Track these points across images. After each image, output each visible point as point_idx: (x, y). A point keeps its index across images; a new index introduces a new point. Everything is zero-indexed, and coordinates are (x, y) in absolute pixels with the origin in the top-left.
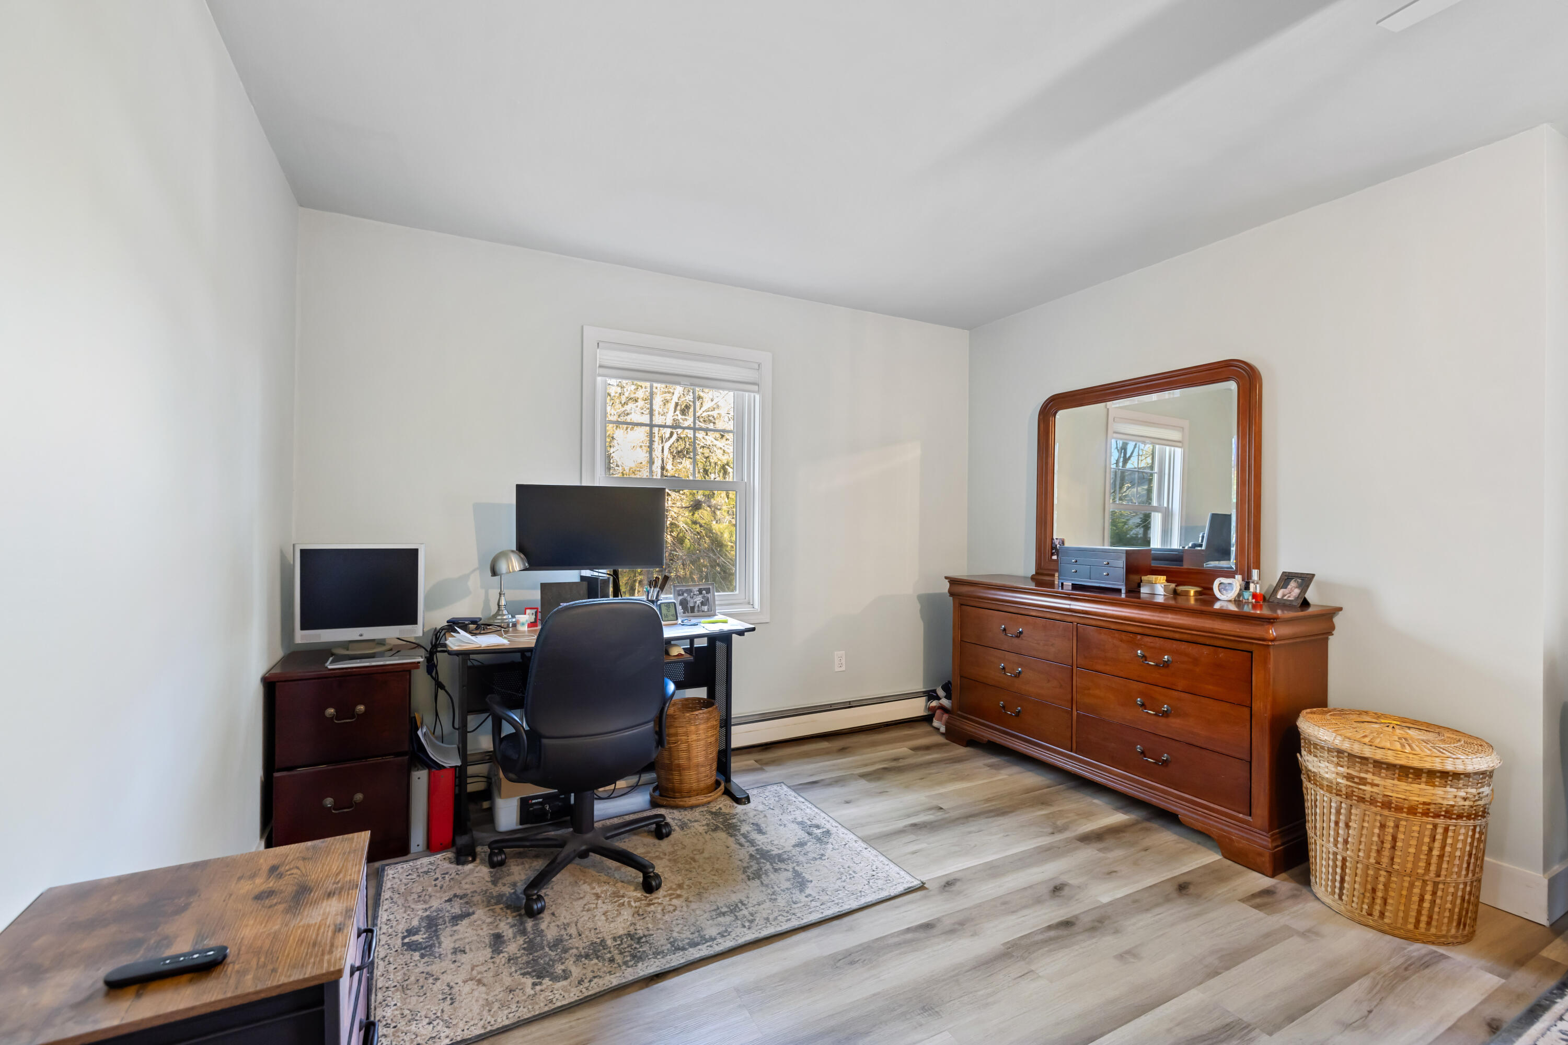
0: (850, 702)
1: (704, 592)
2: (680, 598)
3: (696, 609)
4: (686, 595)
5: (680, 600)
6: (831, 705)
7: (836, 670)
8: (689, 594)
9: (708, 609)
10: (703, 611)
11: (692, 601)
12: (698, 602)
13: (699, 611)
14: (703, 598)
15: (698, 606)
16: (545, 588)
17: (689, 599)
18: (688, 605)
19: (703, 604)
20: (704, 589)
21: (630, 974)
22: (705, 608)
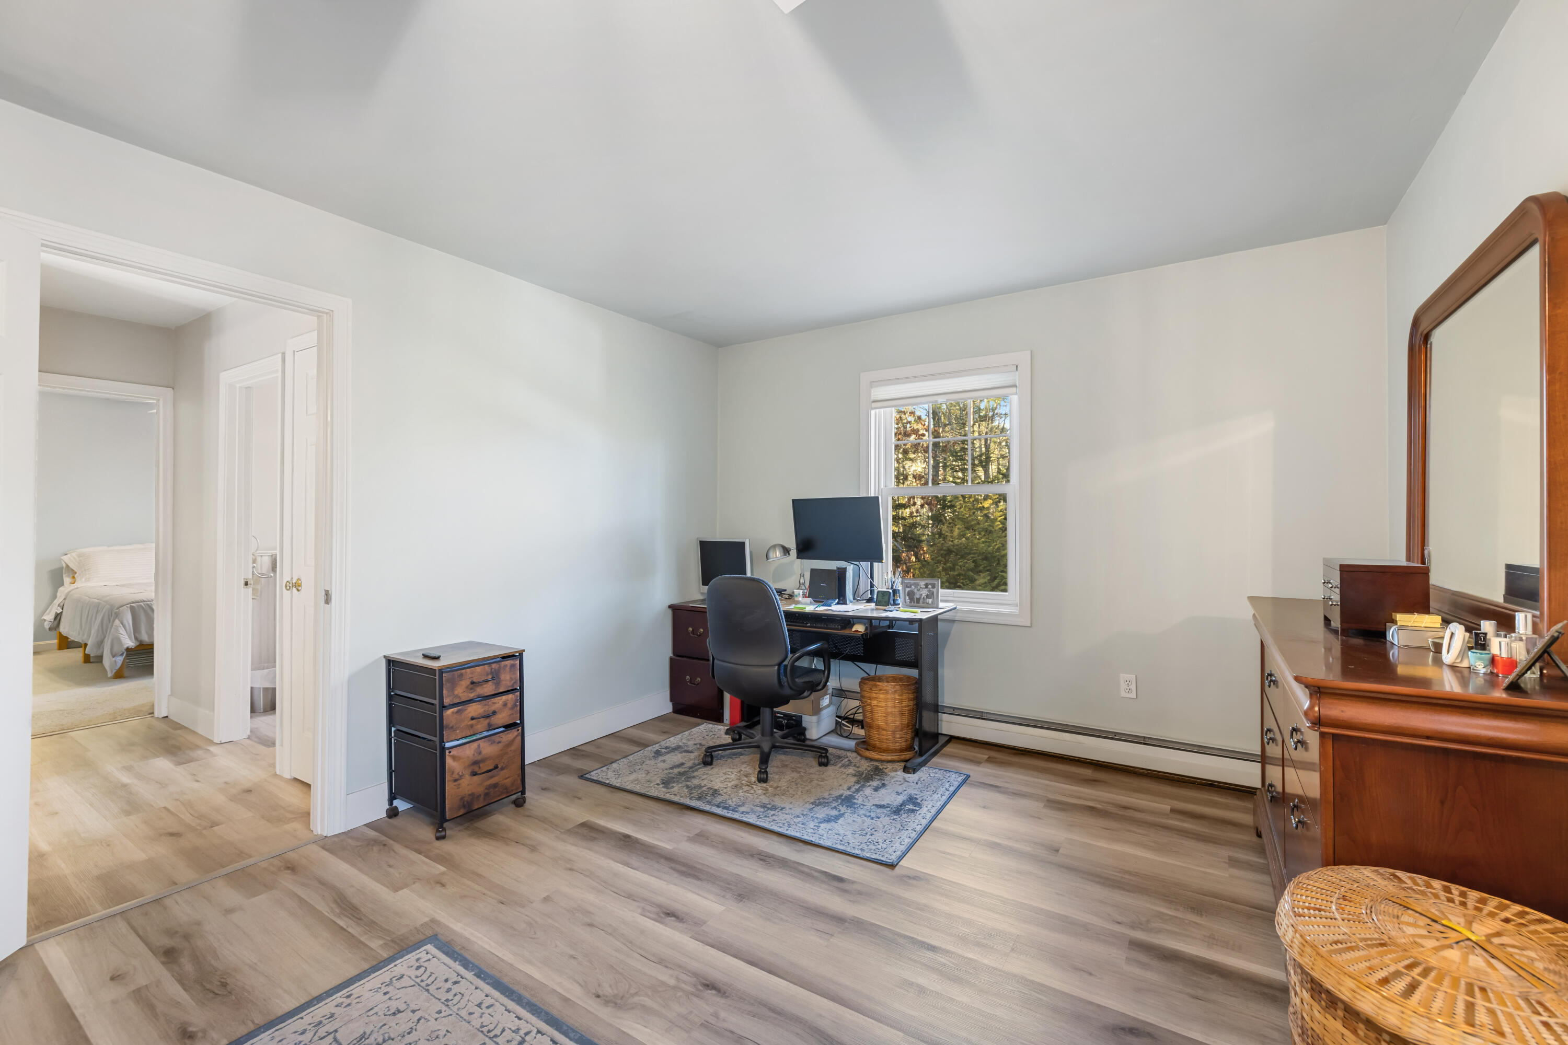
0: (1144, 737)
1: (930, 586)
2: (908, 589)
3: (921, 601)
4: (913, 587)
5: (908, 591)
6: (1116, 734)
7: (1122, 695)
8: (916, 587)
9: (932, 602)
10: (928, 603)
11: (918, 593)
12: (924, 595)
13: (923, 603)
14: (928, 591)
15: (924, 598)
16: (814, 572)
17: (915, 591)
18: (915, 597)
19: (928, 596)
20: (930, 584)
21: (694, 803)
22: (930, 601)
